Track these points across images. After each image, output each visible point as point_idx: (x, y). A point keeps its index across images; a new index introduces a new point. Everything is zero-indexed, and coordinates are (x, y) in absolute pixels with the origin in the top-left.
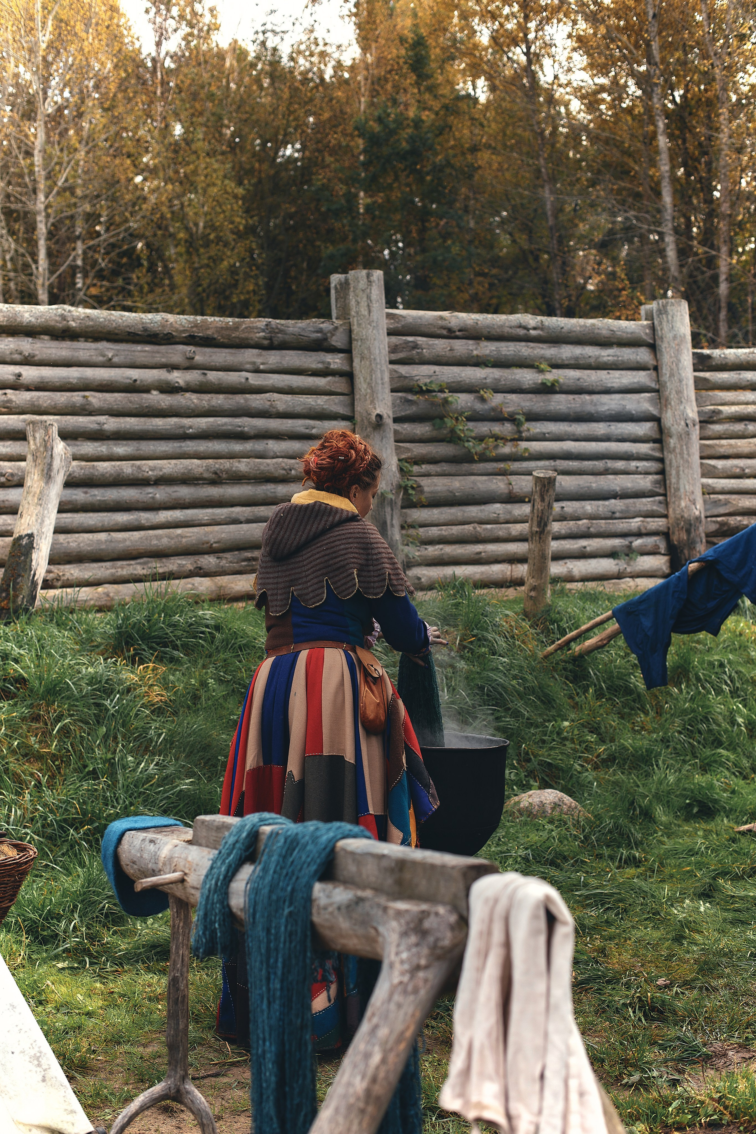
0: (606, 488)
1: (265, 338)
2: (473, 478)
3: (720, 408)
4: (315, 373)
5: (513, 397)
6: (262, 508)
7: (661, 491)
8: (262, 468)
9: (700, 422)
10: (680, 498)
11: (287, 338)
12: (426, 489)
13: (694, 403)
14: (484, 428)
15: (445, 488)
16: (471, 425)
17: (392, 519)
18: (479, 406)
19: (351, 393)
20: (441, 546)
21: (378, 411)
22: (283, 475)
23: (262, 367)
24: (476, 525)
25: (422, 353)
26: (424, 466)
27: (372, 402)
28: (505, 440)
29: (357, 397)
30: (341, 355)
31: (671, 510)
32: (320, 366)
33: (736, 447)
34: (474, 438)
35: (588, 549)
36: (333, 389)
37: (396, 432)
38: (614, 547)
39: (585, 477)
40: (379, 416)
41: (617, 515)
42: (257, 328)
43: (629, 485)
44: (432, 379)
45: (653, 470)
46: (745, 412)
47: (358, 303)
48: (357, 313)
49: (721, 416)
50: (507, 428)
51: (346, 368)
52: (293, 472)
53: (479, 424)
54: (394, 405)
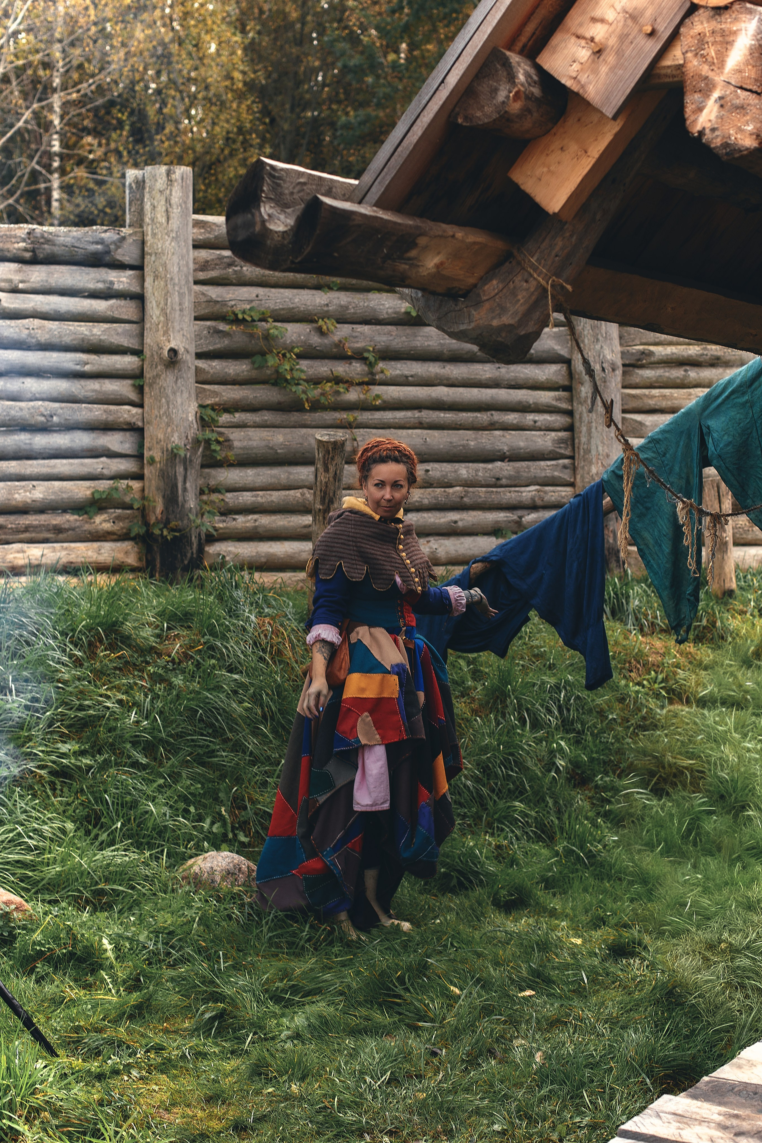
0: (489, 447)
1: (26, 250)
2: (304, 431)
3: (652, 348)
4: (94, 295)
5: (366, 329)
6: (13, 463)
7: (568, 452)
8: (13, 412)
9: (624, 365)
10: (591, 463)
11: (56, 249)
12: (236, 444)
13: (616, 341)
14: (323, 368)
15: (264, 443)
16: (304, 364)
17: (185, 482)
18: (316, 340)
19: (141, 321)
20: (255, 516)
21: (173, 345)
22: (42, 422)
23: (21, 286)
24: (305, 490)
25: (241, 271)
26: (237, 415)
27: (166, 333)
28: (349, 383)
29: (147, 325)
30: (131, 272)
31: (578, 477)
32: (100, 286)
33: (671, 397)
34: (307, 381)
35: (460, 524)
36: (116, 315)
37: (198, 370)
38: (497, 522)
39: (461, 432)
40: (173, 352)
41: (504, 481)
42: (15, 237)
43: (522, 444)
44: (254, 304)
45: (557, 425)
46: (685, 354)
47: (154, 207)
48: (152, 220)
49: (653, 359)
50: (357, 368)
51: (135, 288)
52: (55, 419)
53: (317, 363)
54: (198, 336)
